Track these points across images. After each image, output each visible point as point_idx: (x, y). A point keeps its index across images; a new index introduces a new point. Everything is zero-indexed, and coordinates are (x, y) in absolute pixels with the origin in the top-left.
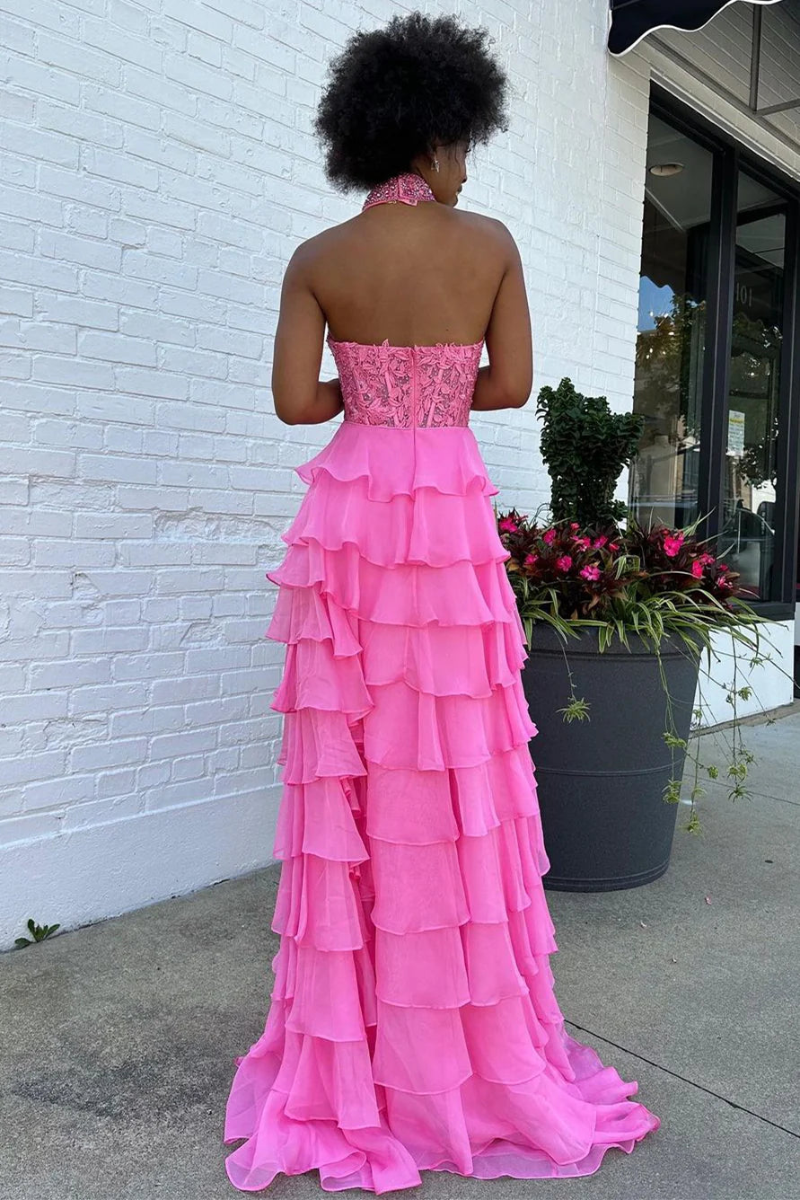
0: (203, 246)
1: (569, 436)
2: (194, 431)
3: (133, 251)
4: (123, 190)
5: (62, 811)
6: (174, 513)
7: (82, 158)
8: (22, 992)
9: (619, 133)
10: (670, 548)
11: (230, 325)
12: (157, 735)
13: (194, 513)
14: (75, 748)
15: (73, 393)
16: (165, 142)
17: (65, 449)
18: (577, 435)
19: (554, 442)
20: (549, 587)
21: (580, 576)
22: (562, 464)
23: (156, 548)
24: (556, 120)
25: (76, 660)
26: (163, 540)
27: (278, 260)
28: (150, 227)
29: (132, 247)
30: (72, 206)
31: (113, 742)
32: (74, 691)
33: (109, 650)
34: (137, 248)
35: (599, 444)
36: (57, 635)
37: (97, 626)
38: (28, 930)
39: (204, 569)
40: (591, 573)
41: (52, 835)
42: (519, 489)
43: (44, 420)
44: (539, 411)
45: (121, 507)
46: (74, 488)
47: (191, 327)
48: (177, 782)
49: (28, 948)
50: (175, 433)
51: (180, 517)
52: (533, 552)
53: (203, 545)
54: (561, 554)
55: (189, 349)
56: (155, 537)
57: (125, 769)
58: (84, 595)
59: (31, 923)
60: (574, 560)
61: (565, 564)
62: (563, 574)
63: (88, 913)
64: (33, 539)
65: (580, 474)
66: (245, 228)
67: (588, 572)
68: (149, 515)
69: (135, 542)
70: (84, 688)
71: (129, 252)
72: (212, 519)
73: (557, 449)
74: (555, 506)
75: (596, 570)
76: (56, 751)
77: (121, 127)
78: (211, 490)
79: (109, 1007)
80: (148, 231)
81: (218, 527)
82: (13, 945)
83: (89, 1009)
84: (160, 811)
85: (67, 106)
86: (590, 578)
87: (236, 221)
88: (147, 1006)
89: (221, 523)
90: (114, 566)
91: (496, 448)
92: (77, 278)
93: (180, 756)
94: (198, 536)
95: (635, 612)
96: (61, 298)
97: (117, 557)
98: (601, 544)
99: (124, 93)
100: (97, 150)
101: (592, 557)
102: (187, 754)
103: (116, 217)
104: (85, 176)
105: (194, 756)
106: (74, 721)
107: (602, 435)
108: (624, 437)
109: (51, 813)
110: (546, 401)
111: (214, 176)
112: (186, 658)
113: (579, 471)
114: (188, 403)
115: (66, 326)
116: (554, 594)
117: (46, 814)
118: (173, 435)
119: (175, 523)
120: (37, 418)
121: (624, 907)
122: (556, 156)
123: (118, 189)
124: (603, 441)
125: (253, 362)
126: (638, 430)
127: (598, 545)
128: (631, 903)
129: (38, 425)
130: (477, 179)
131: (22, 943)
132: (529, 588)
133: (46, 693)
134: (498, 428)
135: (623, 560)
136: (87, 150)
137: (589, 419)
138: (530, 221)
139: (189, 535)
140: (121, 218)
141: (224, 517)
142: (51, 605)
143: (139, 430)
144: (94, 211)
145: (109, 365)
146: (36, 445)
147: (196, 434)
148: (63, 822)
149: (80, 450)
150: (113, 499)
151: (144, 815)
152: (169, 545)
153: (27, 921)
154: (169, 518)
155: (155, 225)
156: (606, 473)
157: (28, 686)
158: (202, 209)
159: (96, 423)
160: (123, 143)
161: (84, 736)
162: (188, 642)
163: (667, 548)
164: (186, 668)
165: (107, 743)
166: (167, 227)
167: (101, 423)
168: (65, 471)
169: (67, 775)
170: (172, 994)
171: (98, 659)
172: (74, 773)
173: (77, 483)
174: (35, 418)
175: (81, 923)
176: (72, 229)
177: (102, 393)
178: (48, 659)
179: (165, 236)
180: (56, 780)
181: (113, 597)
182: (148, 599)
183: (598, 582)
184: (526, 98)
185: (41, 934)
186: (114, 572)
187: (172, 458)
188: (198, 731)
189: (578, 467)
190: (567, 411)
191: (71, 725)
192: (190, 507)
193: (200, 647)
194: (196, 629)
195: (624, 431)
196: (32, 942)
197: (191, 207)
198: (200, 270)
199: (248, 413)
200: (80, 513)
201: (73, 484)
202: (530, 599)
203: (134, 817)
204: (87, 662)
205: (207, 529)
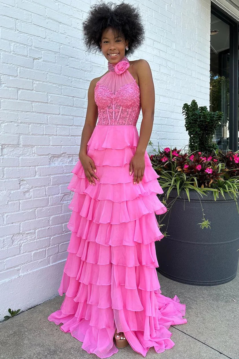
0: (63, 58)
1: (196, 121)
2: (62, 125)
3: (37, 60)
4: (33, 38)
5: (20, 267)
6: (56, 155)
7: (17, 26)
8: (5, 343)
9: (201, 18)
10: (236, 160)
11: (74, 86)
12: (53, 236)
13: (63, 155)
14: (23, 244)
15: (17, 113)
16: (47, 20)
17: (15, 134)
18: (199, 120)
19: (190, 123)
20: (193, 176)
21: (205, 172)
22: (193, 131)
23: (50, 168)
24: (181, 13)
25: (22, 211)
26: (53, 165)
27: (90, 63)
28: (43, 51)
29: (37, 59)
30: (14, 44)
31: (37, 240)
32: (22, 223)
33: (34, 206)
34: (39, 59)
35: (207, 123)
36: (15, 203)
37: (29, 199)
38: (9, 313)
39: (68, 175)
40: (209, 171)
41: (16, 277)
42: (174, 140)
43: (6, 124)
44: (183, 112)
45: (37, 154)
46: (19, 148)
47: (60, 87)
48: (61, 252)
49: (9, 320)
50: (55, 126)
51: (59, 156)
52: (186, 164)
53: (67, 166)
54: (197, 164)
55: (59, 96)
56: (50, 164)
57: (42, 250)
58: (24, 187)
59: (10, 310)
60: (202, 166)
61: (199, 168)
62: (198, 172)
63: (31, 303)
64: (4, 168)
65: (200, 134)
66: (78, 51)
67: (208, 170)
68: (47, 156)
69: (42, 166)
70: (26, 221)
71: (35, 61)
72: (70, 156)
73: (191, 125)
74: (191, 146)
75: (211, 170)
76: (17, 246)
77: (31, 15)
78: (69, 146)
79: (38, 349)
80: (43, 53)
81: (72, 159)
82: (4, 319)
83: (30, 350)
84: (56, 263)
85: (10, 7)
86: (209, 173)
87: (74, 49)
88: (53, 348)
89: (74, 157)
90: (35, 176)
91: (166, 126)
92: (17, 71)
93: (62, 243)
94: (65, 163)
95: (226, 184)
96: (11, 78)
97: (36, 173)
98: (210, 159)
99: (32, 2)
100: (22, 23)
101: (208, 164)
102: (65, 242)
103: (31, 48)
104: (18, 33)
105: (67, 242)
106: (22, 234)
107: (208, 119)
108: (216, 120)
109: (16, 268)
110: (186, 109)
111: (66, 33)
112: (63, 207)
113: (200, 133)
114: (60, 115)
115: (13, 89)
116: (195, 179)
117: (14, 269)
118: (55, 127)
119: (57, 159)
120: (4, 123)
121: (225, 292)
122: (182, 25)
123: (31, 37)
124: (208, 122)
125: (82, 99)
126: (221, 117)
127: (209, 159)
128: (227, 290)
129: (4, 126)
130: (157, 33)
131: (7, 318)
132: (186, 177)
133: (12, 225)
134: (166, 119)
135: (220, 165)
136: (19, 23)
137: (203, 114)
138: (174, 47)
139: (62, 163)
140: (32, 48)
141: (74, 155)
142: (12, 192)
143: (42, 126)
144: (22, 46)
145: (30, 102)
146: (4, 133)
147: (63, 126)
148: (20, 271)
149: (20, 134)
150: (34, 151)
151: (50, 265)
152: (55, 167)
153: (8, 309)
154: (54, 157)
155: (45, 51)
156: (209, 133)
157: (5, 223)
158: (62, 45)
159: (26, 124)
160: (32, 20)
161: (27, 239)
162: (63, 201)
163: (235, 160)
164: (63, 211)
165: (35, 241)
166: (49, 51)
167: (28, 124)
168: (15, 142)
169: (21, 254)
170: (62, 341)
171: (31, 211)
172: (23, 253)
173: (20, 146)
174: (3, 123)
175: (29, 307)
176: (14, 53)
177: (28, 113)
178: (11, 212)
179: (49, 55)
180: (17, 256)
181: (35, 187)
182: (48, 187)
183: (212, 174)
184: (171, 5)
185: (13, 313)
186: (35, 178)
187: (55, 135)
188: (68, 233)
189: (199, 131)
190: (195, 112)
191: (21, 235)
192: (62, 153)
193: (67, 203)
194: (66, 196)
195: (216, 118)
196: (10, 317)
197: (58, 44)
198: (62, 67)
199: (81, 118)
200: (21, 157)
201: (18, 147)
202: (186, 181)
203: (46, 266)
204: (26, 212)
205: (68, 160)
